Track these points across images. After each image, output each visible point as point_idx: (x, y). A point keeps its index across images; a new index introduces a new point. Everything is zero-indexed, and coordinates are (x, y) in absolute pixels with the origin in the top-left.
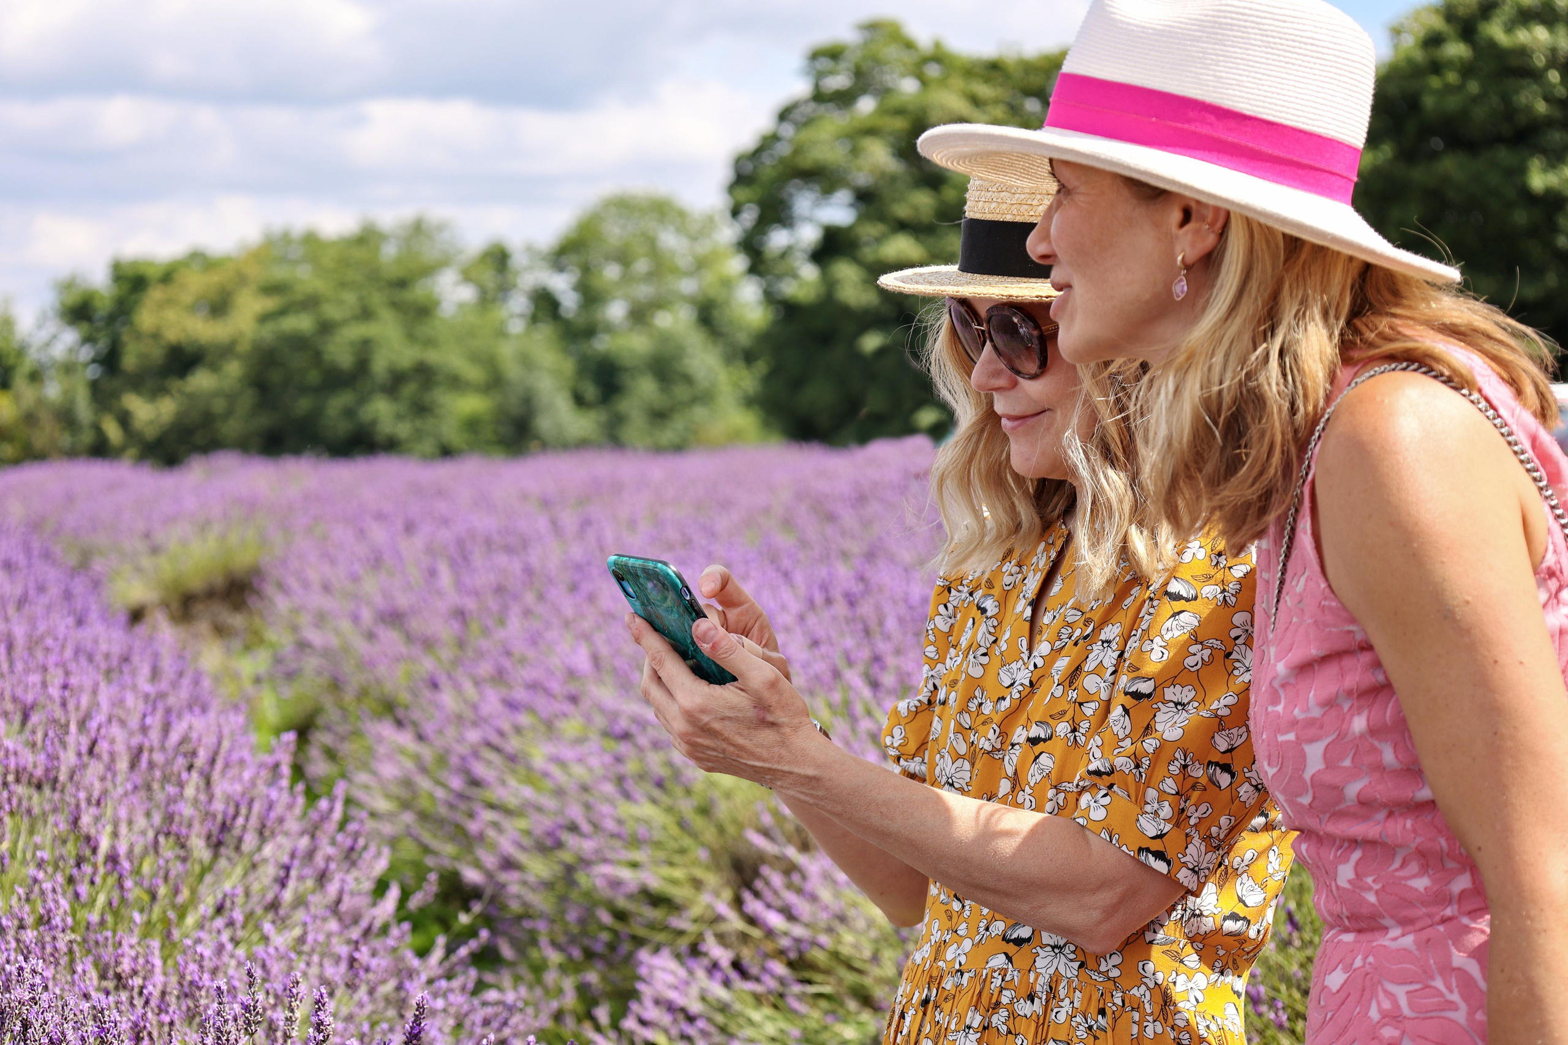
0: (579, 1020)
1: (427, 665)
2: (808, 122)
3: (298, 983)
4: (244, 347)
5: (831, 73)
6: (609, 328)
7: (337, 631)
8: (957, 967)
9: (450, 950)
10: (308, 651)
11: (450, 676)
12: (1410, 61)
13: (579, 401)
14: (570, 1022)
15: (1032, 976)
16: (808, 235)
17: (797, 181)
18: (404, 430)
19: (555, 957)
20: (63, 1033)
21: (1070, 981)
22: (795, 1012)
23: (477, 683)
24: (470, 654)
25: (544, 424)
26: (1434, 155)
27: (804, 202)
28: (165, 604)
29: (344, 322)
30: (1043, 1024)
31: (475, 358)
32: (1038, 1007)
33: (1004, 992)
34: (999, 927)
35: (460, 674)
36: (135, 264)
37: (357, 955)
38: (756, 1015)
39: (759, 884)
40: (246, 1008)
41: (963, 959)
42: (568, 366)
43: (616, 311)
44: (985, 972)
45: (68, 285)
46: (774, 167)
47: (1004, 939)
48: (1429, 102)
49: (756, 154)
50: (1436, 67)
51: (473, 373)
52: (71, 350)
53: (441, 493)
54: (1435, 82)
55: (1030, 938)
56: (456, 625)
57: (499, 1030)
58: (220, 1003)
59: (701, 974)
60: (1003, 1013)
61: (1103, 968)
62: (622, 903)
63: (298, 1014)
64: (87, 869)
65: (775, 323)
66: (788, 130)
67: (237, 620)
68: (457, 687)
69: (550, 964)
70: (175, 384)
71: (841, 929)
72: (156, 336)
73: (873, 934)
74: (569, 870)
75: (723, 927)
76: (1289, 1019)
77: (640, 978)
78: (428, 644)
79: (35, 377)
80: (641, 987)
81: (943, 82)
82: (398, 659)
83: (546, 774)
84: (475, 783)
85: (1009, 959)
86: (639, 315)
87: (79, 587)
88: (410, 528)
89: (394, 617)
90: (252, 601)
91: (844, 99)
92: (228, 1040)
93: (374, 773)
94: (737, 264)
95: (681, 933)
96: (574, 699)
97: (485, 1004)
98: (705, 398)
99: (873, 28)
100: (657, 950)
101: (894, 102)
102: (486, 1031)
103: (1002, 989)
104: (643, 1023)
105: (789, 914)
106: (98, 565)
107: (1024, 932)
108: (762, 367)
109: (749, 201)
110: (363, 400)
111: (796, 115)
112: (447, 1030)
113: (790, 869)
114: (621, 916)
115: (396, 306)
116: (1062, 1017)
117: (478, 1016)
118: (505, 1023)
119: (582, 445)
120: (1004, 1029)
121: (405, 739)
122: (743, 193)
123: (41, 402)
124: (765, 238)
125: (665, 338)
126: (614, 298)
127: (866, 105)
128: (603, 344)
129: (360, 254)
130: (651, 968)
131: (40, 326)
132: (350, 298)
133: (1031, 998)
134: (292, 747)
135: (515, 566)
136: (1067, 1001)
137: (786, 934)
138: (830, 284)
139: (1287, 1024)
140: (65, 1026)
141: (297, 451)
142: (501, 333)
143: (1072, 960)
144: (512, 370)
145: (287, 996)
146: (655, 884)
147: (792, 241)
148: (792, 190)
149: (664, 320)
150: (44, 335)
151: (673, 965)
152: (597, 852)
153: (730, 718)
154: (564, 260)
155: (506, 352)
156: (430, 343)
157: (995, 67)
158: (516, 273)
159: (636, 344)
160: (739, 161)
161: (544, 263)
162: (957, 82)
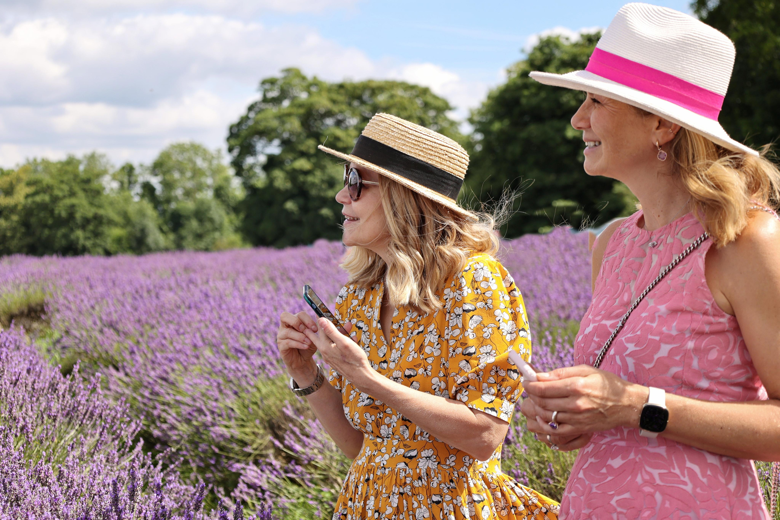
1: (128, 343)
2: (261, 111)
4: (20, 207)
5: (271, 90)
6: (176, 199)
8: (382, 465)
12: (515, 83)
15: (418, 471)
16: (262, 159)
17: (257, 136)
18: (88, 244)
21: (435, 470)
22: (310, 487)
24: (146, 338)
25: (150, 240)
26: (526, 124)
27: (260, 145)
29: (64, 197)
30: (428, 489)
31: (119, 213)
32: (424, 482)
34: (401, 451)
35: (143, 347)
38: (291, 489)
41: (385, 463)
43: (179, 192)
44: (396, 470)
46: (246, 130)
47: (404, 456)
48: (524, 101)
49: (239, 124)
51: (118, 219)
54: (526, 93)
55: (416, 456)
56: (138, 326)
59: (267, 472)
60: (409, 487)
61: (448, 463)
62: (223, 443)
65: (248, 196)
66: (252, 115)
67: (35, 325)
68: (143, 353)
78: (127, 334)
80: (242, 478)
81: (319, 93)
82: (114, 341)
83: (187, 391)
84: (156, 394)
85: (407, 464)
86: (188, 194)
89: (111, 324)
90: (42, 317)
91: (276, 101)
94: (231, 172)
96: (197, 357)
98: (218, 228)
99: (288, 71)
101: (296, 102)
103: (405, 477)
107: (413, 453)
108: (242, 216)
109: (236, 145)
110: (72, 230)
111: (256, 109)
114: (223, 449)
115: (85, 190)
120: (410, 493)
122: (233, 142)
124: (244, 161)
125: (202, 202)
126: (177, 187)
127: (286, 103)
128: (174, 206)
129: (70, 168)
130: (246, 470)
132: (65, 187)
133: (420, 478)
136: (436, 478)
137: (304, 453)
138: (271, 181)
142: (130, 202)
143: (434, 462)
144: (135, 218)
146: (238, 435)
147: (255, 161)
148: (255, 140)
149: (200, 196)
151: (255, 468)
152: (212, 422)
154: (157, 171)
155: (132, 210)
156: (100, 206)
157: (341, 86)
158: (137, 176)
159: (189, 205)
160: (231, 128)
161: (148, 172)
162: (325, 95)
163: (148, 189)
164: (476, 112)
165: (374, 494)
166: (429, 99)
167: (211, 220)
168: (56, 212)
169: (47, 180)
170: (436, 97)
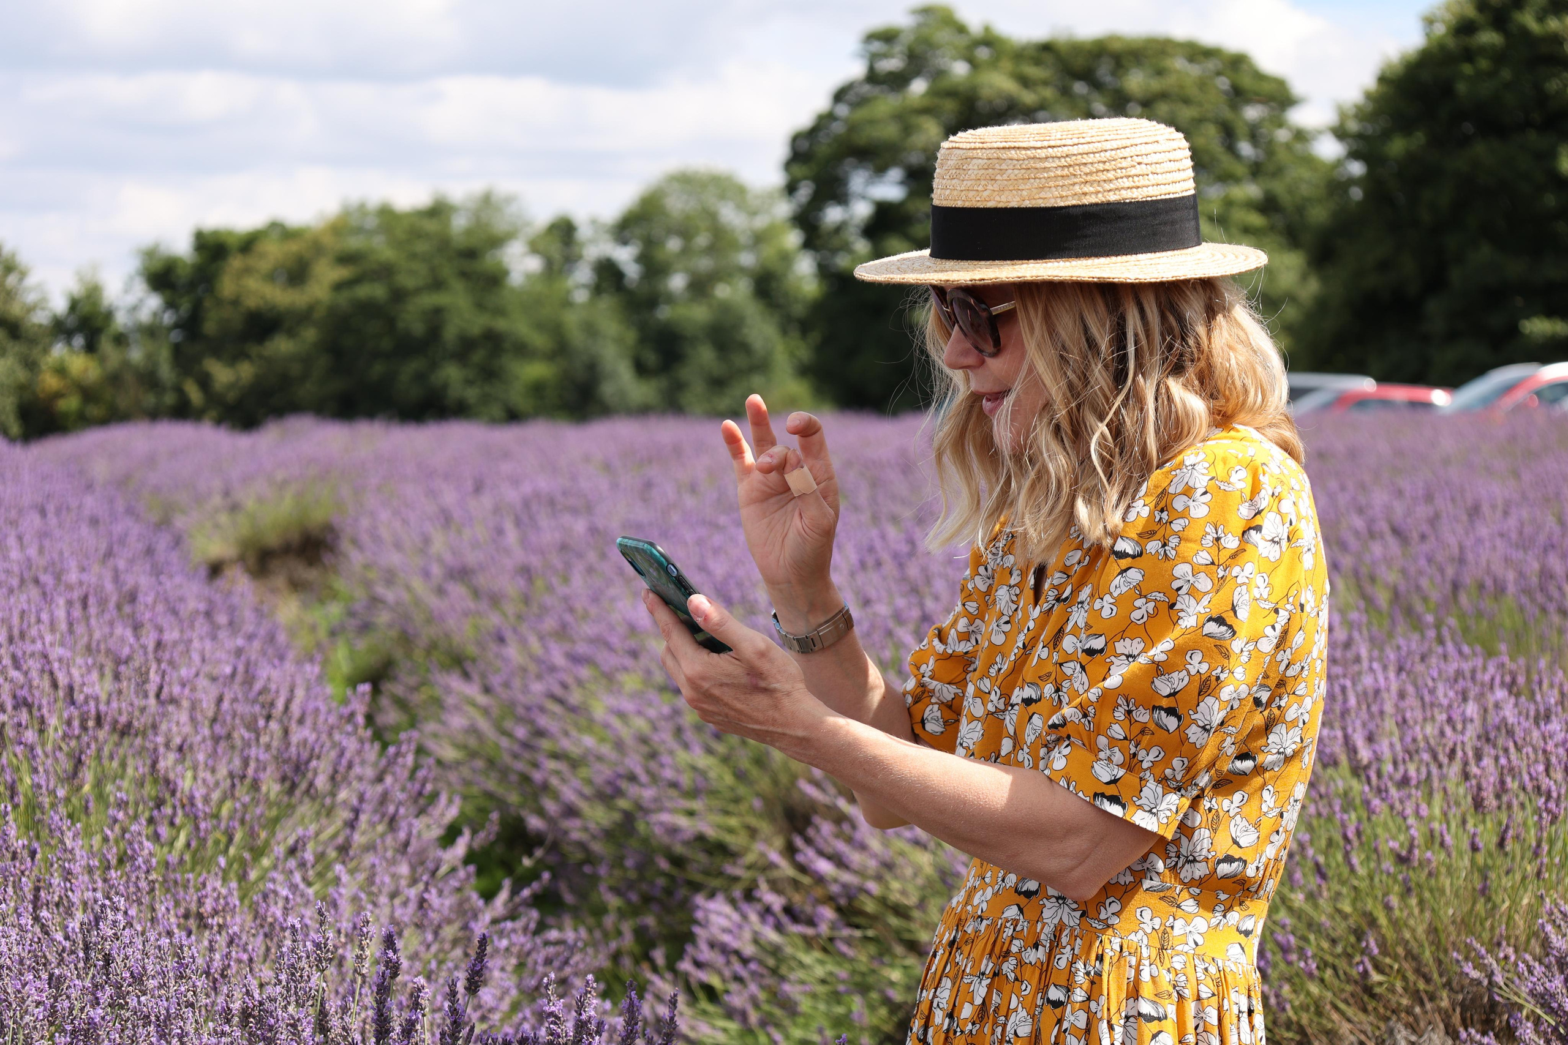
0: (637, 962)
1: (494, 620)
2: (862, 102)
3: (368, 922)
4: (319, 313)
5: (885, 56)
6: (670, 299)
7: (408, 588)
8: (979, 913)
9: (514, 892)
10: (380, 606)
11: (515, 630)
12: (1442, 49)
13: (641, 369)
14: (627, 962)
15: (1039, 926)
16: (862, 210)
17: (851, 159)
18: (471, 394)
19: (614, 902)
20: (144, 968)
21: (1072, 929)
22: (843, 955)
23: (541, 638)
24: (535, 609)
25: (607, 390)
26: (1466, 140)
27: (858, 180)
28: (242, 559)
29: (418, 291)
30: (1047, 970)
31: (540, 326)
32: (1041, 954)
33: (1014, 942)
34: (1012, 879)
35: (524, 628)
36: (216, 233)
37: (426, 896)
38: (807, 959)
39: (811, 832)
40: (317, 946)
41: (984, 906)
42: (631, 336)
43: (677, 282)
44: (1000, 922)
45: (150, 254)
46: (829, 145)
47: (1016, 891)
48: (1461, 88)
49: (814, 131)
50: (1469, 55)
51: (539, 340)
52: (155, 314)
53: (506, 455)
54: (1467, 69)
55: (1037, 891)
56: (521, 582)
57: (560, 969)
58: (294, 941)
59: (754, 917)
60: (1012, 961)
61: (1102, 916)
62: (679, 849)
63: (368, 952)
64: (168, 810)
65: (829, 296)
66: (843, 110)
67: (311, 574)
68: (523, 642)
69: (610, 907)
70: (254, 349)
71: (888, 877)
72: (236, 302)
73: (920, 881)
74: (629, 818)
75: (776, 874)
76: (1318, 968)
77: (696, 922)
78: (495, 600)
79: (120, 340)
80: (697, 930)
81: (994, 63)
82: (466, 614)
83: (606, 726)
84: (540, 733)
85: (1021, 910)
86: (699, 287)
87: (162, 543)
88: (478, 488)
89: (462, 574)
90: (327, 558)
91: (898, 81)
92: (301, 976)
93: (443, 723)
94: (793, 238)
95: (736, 879)
96: (634, 654)
97: (547, 943)
98: (761, 366)
100: (712, 895)
101: (945, 84)
102: (548, 969)
103: (1013, 938)
104: (698, 964)
105: (839, 861)
106: (180, 522)
107: (1032, 885)
108: (815, 336)
109: (805, 178)
110: (434, 365)
111: (850, 96)
112: (509, 968)
113: (840, 819)
114: (678, 862)
115: (464, 275)
116: (1063, 964)
117: (540, 957)
118: (566, 962)
119: (643, 411)
120: (1012, 976)
121: (472, 690)
122: (799, 170)
123: (126, 364)
124: (821, 214)
125: (725, 308)
126: (676, 271)
127: (918, 87)
128: (664, 313)
129: (431, 226)
130: (707, 911)
131: (127, 290)
132: (421, 268)
133: (1036, 946)
134: (367, 698)
135: (580, 526)
136: (1069, 948)
137: (836, 881)
139: (1316, 972)
140: (146, 961)
141: (370, 414)
142: (567, 303)
143: (1074, 910)
144: (576, 337)
145: (357, 934)
146: (711, 833)
147: (846, 216)
148: (847, 168)
149: (722, 291)
150: (130, 299)
151: (727, 909)
152: (656, 800)
153: (727, 685)
154: (627, 233)
155: (571, 320)
156: (500, 312)
157: (1047, 48)
158: (582, 245)
159: (698, 314)
160: (796, 139)
161: (607, 237)
162: (1007, 65)
163: (608, 272)
164: (1352, 112)
165: (951, 975)
166: (1246, 82)
167: (745, 348)
168: (401, 325)
169: (383, 250)
170: (1259, 76)
